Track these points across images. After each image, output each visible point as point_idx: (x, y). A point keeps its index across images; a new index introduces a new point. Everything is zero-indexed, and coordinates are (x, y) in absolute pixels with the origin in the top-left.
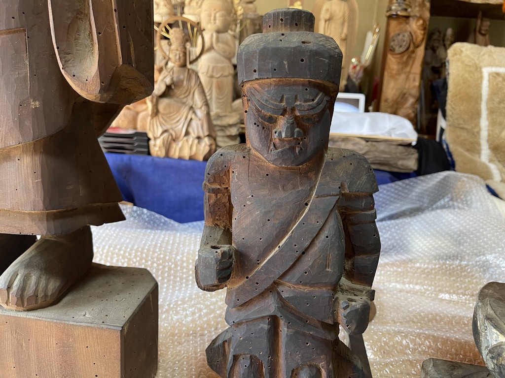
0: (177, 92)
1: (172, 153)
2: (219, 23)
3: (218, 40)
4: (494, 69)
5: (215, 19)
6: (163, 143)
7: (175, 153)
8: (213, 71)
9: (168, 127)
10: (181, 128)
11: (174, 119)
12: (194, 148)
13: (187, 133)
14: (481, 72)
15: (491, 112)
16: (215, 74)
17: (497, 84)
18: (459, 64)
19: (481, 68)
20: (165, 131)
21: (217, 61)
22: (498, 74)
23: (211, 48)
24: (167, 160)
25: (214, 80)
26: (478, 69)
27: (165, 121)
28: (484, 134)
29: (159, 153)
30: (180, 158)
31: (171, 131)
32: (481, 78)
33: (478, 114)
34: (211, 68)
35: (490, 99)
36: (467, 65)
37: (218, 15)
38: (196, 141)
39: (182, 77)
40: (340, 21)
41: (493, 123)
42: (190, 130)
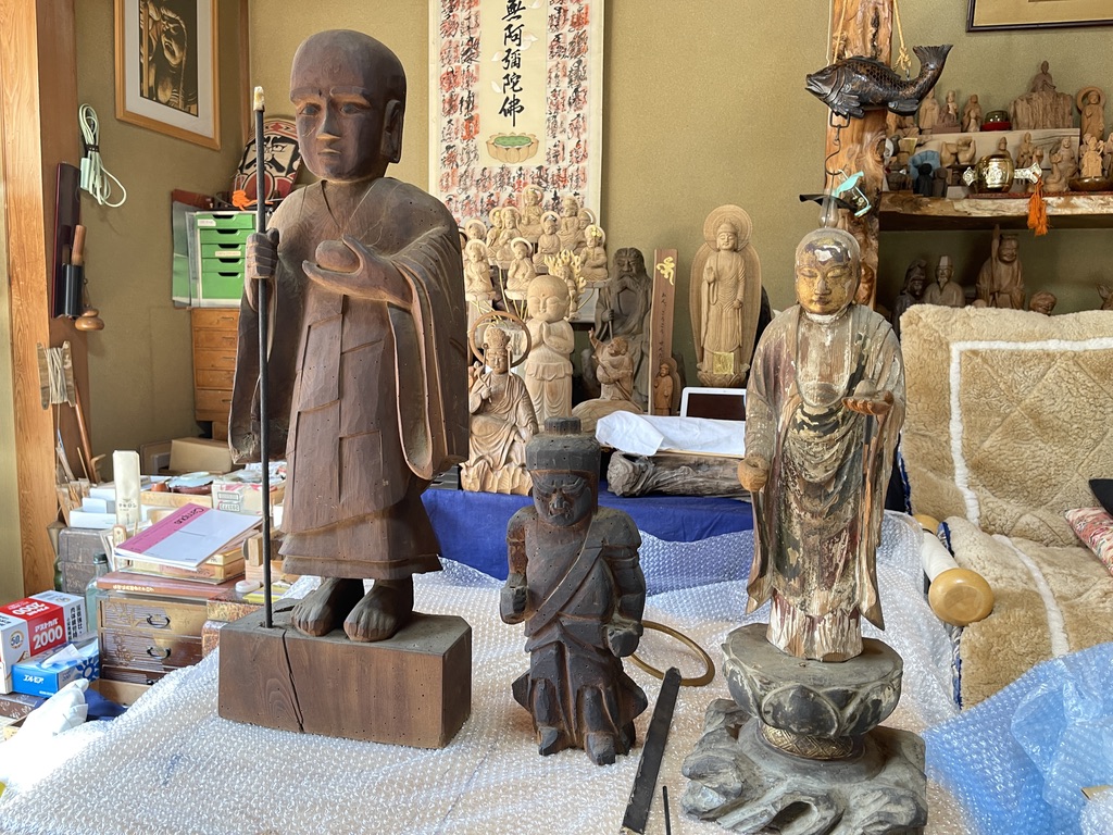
0: (496, 406)
1: (488, 487)
2: (549, 311)
3: (549, 333)
4: (969, 345)
5: (544, 307)
6: (478, 473)
7: (493, 486)
8: (543, 373)
9: (485, 452)
10: (499, 453)
11: (492, 442)
12: (517, 480)
13: (508, 460)
14: (948, 351)
15: (967, 410)
16: (546, 377)
17: (973, 369)
18: (915, 338)
19: (948, 345)
20: (481, 458)
21: (549, 359)
22: (975, 353)
23: (541, 343)
24: (483, 494)
25: (546, 384)
26: (944, 346)
27: (481, 445)
28: (956, 445)
29: (473, 486)
30: (500, 493)
31: (488, 458)
32: (949, 358)
33: (947, 415)
34: (541, 368)
35: (964, 391)
36: (925, 340)
37: (548, 301)
38: (520, 470)
39: (502, 386)
40: (731, 282)
41: (970, 427)
42: (513, 455)
